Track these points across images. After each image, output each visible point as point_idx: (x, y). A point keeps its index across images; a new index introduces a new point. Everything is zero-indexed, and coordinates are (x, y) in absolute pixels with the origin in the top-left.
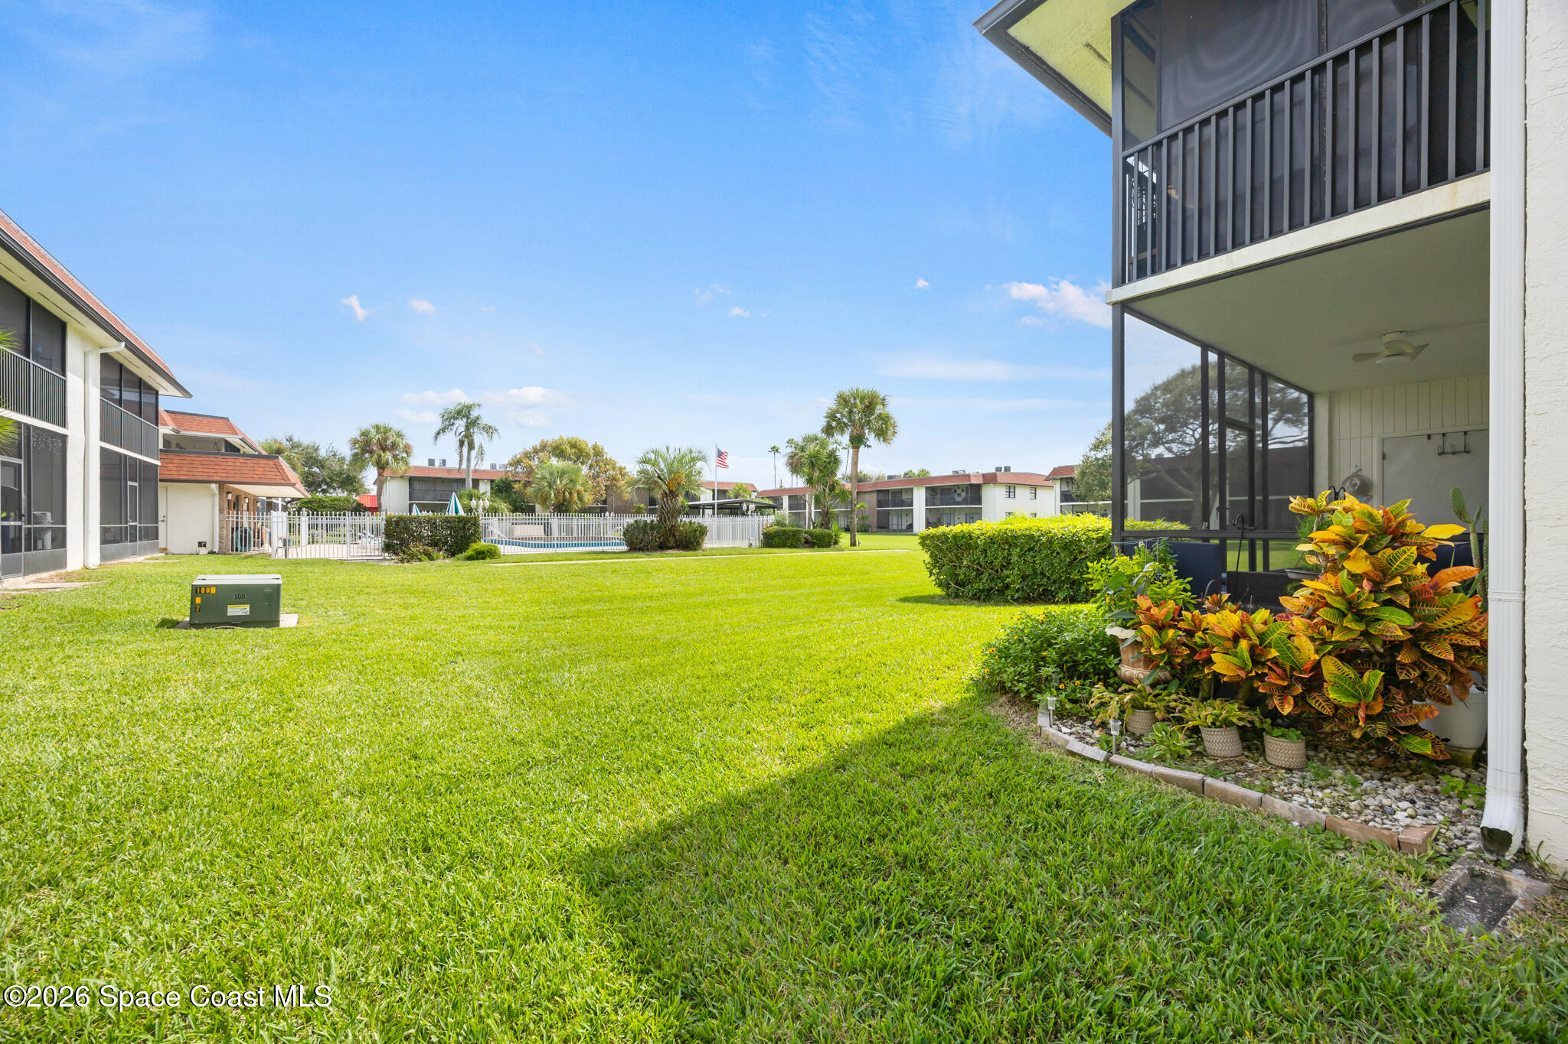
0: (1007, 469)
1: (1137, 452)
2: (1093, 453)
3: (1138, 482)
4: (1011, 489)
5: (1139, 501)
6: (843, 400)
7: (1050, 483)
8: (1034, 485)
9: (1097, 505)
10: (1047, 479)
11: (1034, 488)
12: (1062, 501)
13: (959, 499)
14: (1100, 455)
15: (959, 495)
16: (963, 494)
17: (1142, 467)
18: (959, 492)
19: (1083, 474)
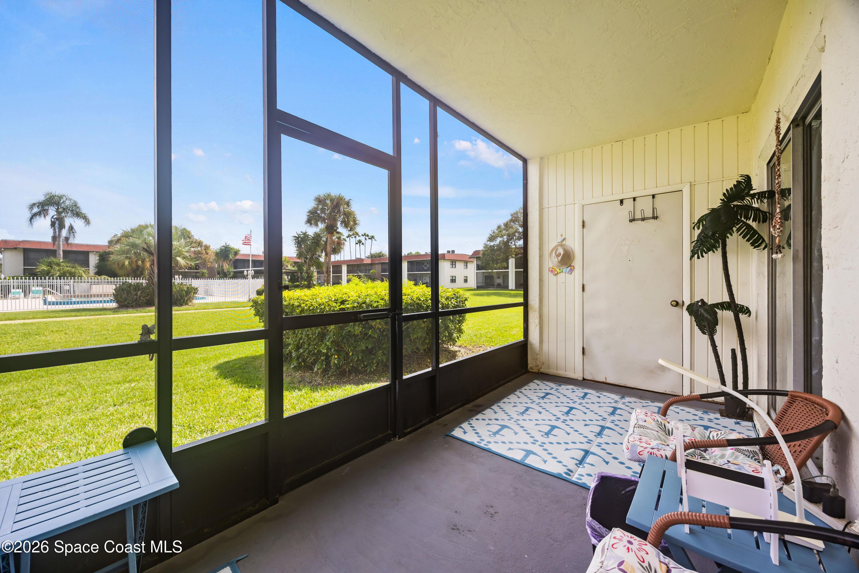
0: (453, 252)
1: (511, 243)
2: (489, 242)
3: (514, 259)
4: (453, 263)
5: (514, 270)
6: (320, 200)
7: (472, 260)
8: (465, 261)
9: (492, 272)
10: (470, 258)
11: (466, 263)
12: (477, 270)
13: (426, 268)
14: (492, 244)
15: (426, 266)
16: (428, 265)
17: (515, 251)
18: (426, 264)
19: (484, 254)
